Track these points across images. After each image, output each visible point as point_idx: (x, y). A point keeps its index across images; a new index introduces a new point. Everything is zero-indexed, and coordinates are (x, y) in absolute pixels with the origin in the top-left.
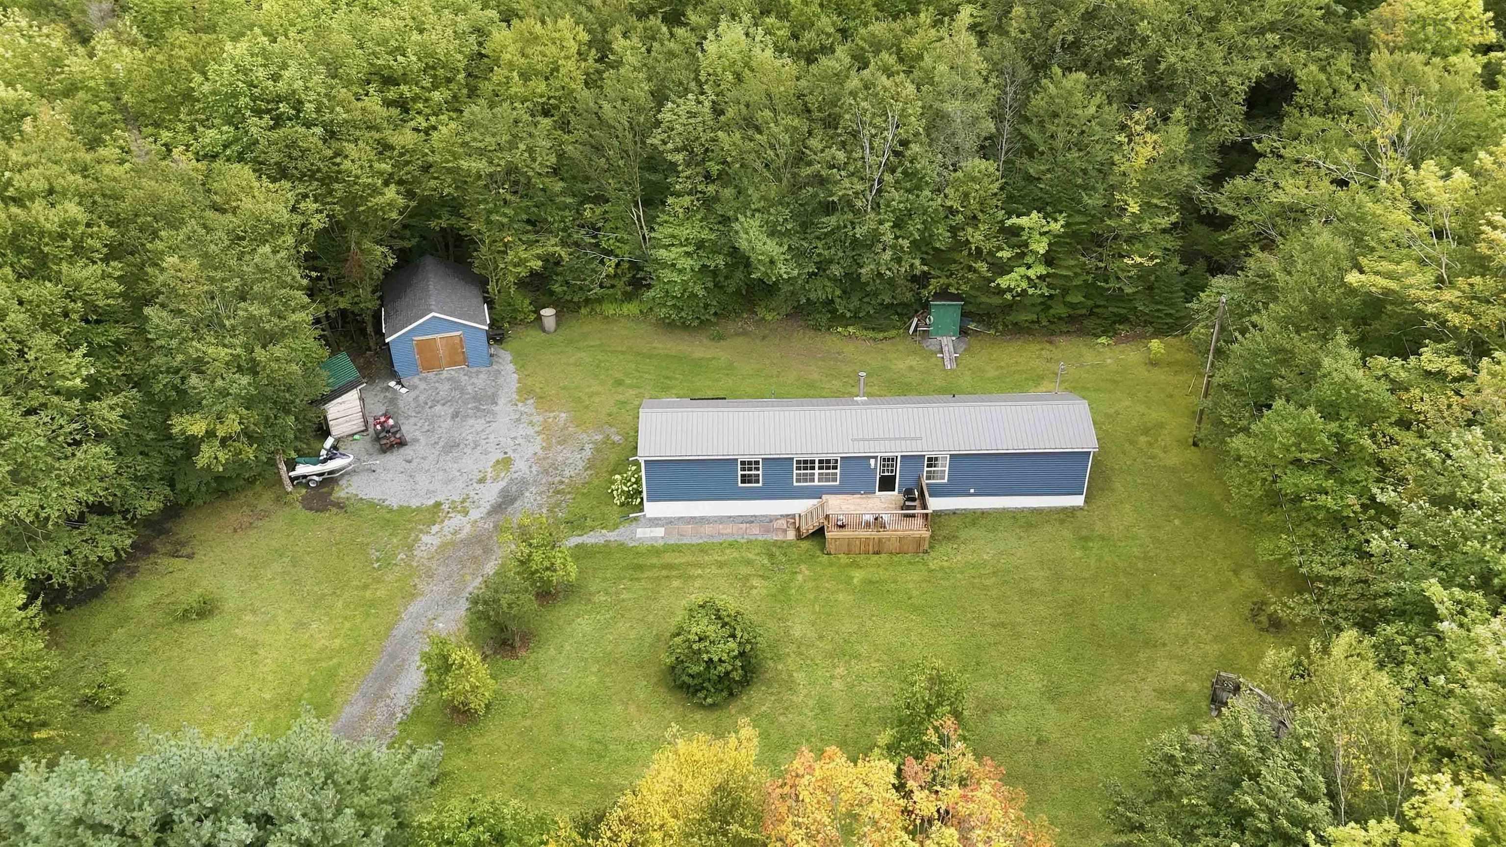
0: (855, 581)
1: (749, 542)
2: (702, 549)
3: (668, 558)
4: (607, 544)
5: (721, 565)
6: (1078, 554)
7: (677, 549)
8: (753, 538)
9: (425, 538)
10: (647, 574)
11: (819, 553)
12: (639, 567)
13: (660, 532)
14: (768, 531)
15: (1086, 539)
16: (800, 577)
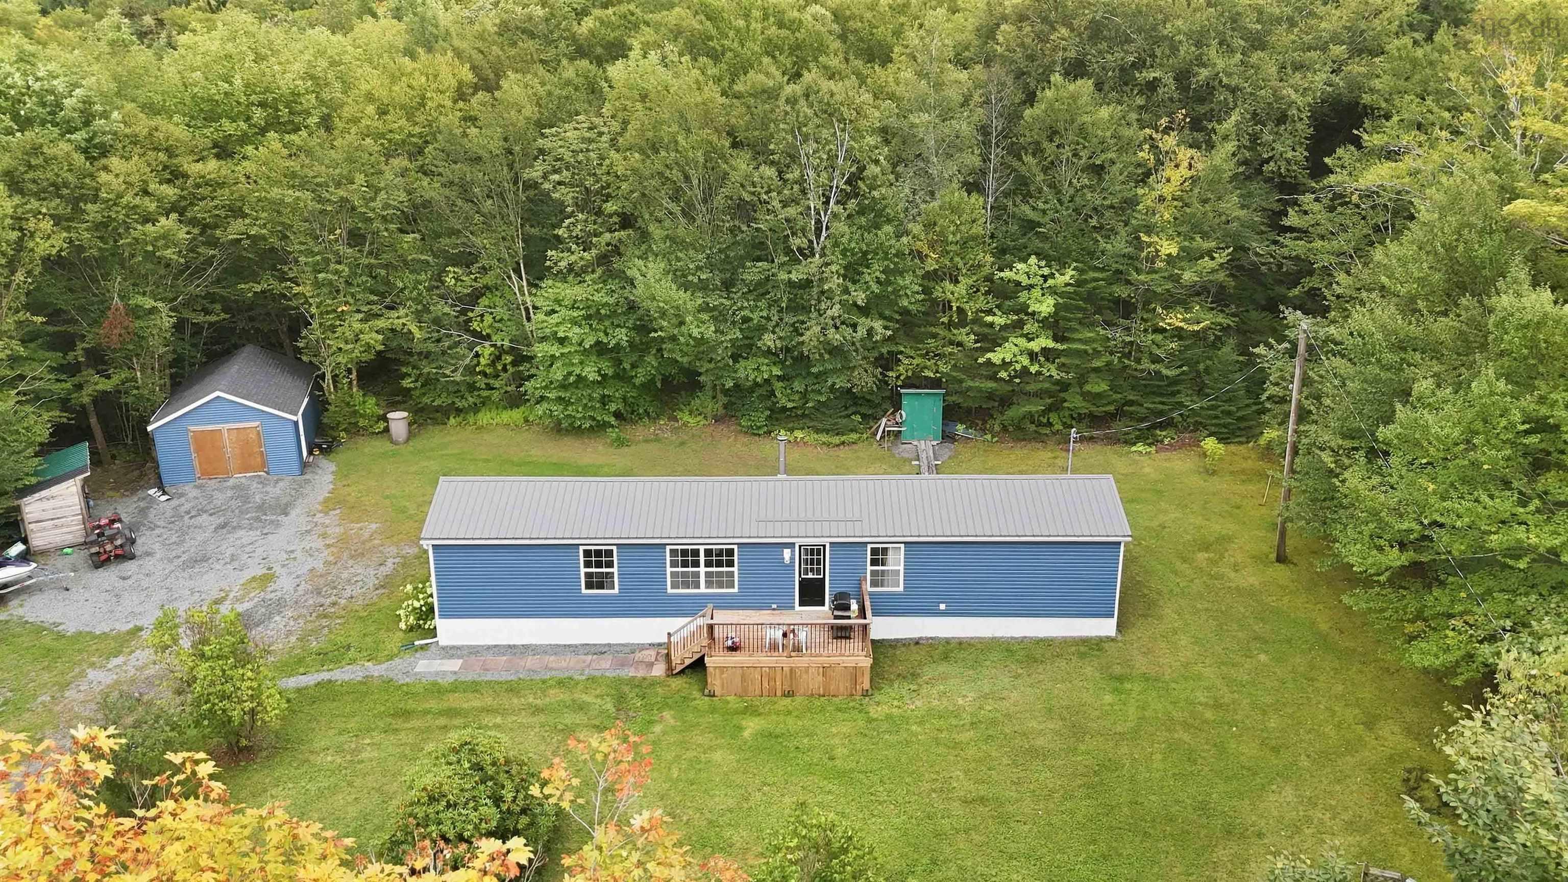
0: (746, 734)
1: (592, 679)
2: (512, 689)
3: (455, 700)
4: (367, 680)
5: (537, 710)
6: (1108, 698)
7: (474, 687)
8: (598, 674)
9: (92, 674)
10: (415, 723)
11: (696, 694)
12: (406, 714)
13: (454, 665)
14: (623, 665)
15: (1120, 679)
16: (658, 729)
